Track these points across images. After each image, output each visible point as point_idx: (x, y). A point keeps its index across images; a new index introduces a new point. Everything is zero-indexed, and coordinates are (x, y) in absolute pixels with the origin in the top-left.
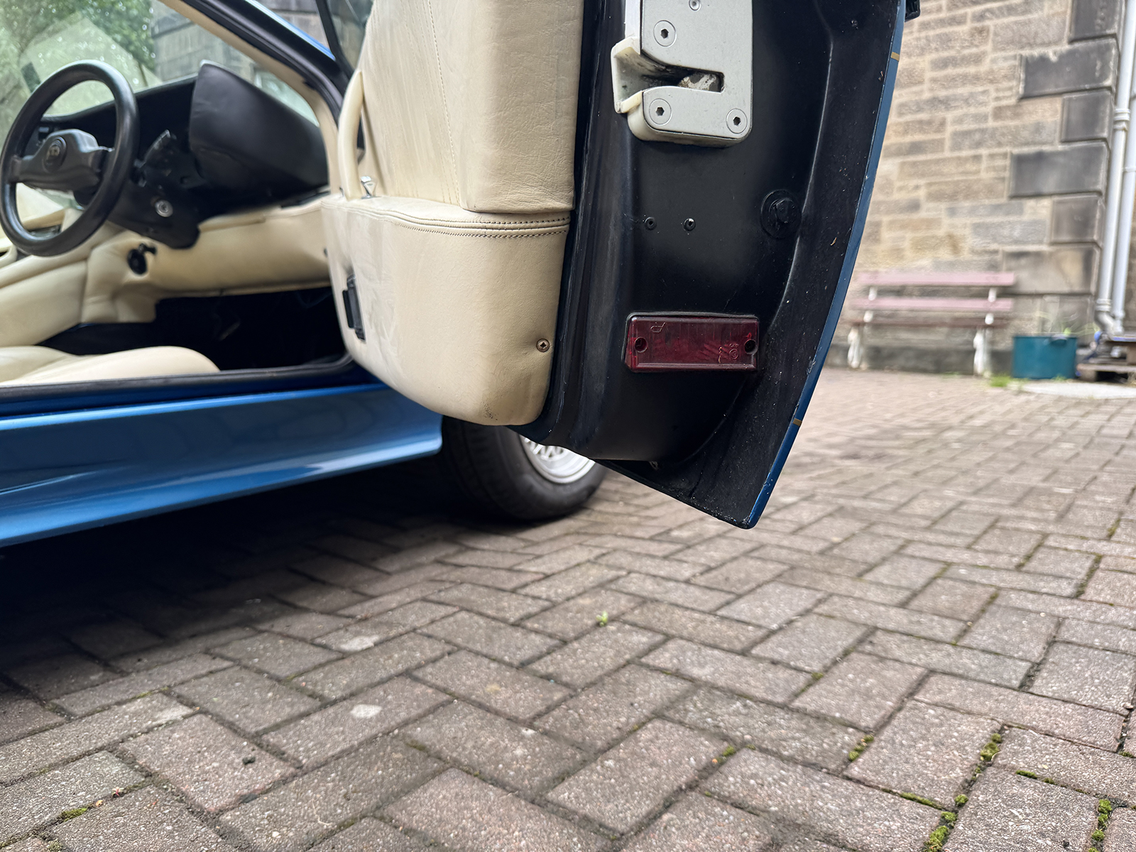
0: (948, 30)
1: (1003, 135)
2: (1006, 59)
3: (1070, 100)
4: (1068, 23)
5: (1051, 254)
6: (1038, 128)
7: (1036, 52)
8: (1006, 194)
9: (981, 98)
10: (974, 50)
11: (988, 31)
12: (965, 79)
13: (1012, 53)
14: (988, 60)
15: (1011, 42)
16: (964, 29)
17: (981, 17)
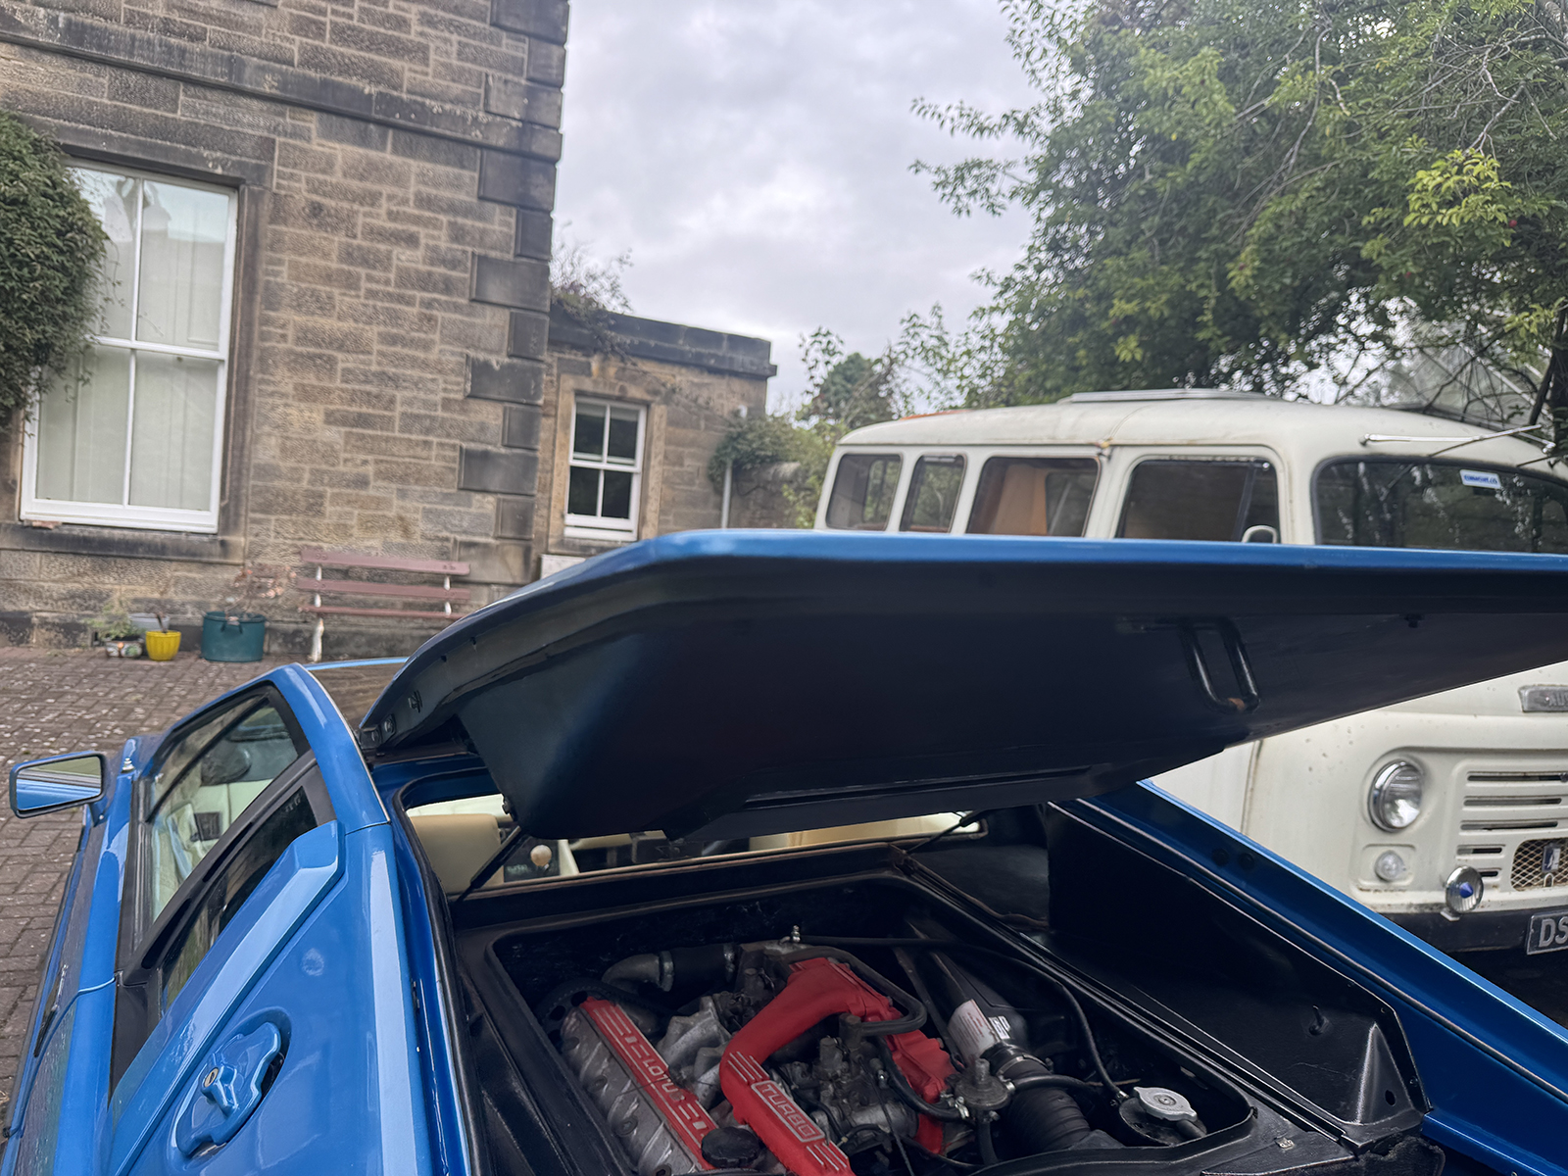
0: (398, 307)
1: (451, 426)
2: (453, 353)
3: (511, 409)
4: (506, 337)
5: (497, 546)
6: (483, 427)
7: (482, 356)
8: (456, 484)
9: (430, 385)
10: (423, 335)
11: (436, 321)
12: (414, 362)
13: (459, 350)
14: (436, 349)
15: (458, 339)
16: (415, 310)
17: (429, 304)
